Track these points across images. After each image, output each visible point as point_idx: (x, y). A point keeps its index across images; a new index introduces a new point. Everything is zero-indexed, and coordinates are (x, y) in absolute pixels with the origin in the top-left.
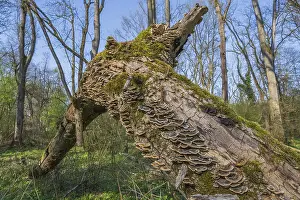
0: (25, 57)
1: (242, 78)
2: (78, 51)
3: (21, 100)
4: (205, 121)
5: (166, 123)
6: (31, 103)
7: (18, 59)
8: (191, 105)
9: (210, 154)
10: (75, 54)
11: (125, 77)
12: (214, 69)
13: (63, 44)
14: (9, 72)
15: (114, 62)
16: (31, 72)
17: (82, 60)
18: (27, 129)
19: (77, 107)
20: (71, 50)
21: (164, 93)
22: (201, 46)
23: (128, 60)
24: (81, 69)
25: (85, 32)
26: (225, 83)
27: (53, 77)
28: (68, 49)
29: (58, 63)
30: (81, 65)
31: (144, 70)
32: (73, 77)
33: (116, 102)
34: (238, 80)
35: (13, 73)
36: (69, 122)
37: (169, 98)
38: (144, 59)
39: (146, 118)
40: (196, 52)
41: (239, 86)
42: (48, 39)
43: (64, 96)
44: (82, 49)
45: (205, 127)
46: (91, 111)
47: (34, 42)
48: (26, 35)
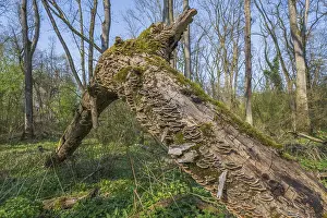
0: (30, 43)
1: (269, 64)
2: (87, 35)
3: (29, 90)
4: (182, 99)
5: (156, 101)
6: (38, 93)
7: (21, 44)
8: (174, 89)
9: (183, 120)
10: (84, 38)
11: (129, 69)
12: (238, 54)
13: (71, 28)
14: (12, 59)
15: (121, 57)
16: (36, 58)
17: (92, 45)
18: (37, 121)
19: (91, 95)
20: (78, 34)
21: (156, 81)
22: (225, 28)
23: (132, 56)
24: (91, 56)
25: (94, 13)
26: (249, 70)
27: (61, 64)
28: (76, 32)
29: (66, 48)
30: (91, 50)
31: (143, 63)
32: (83, 64)
33: (123, 88)
34: (265, 66)
35: (17, 60)
36: (84, 108)
37: (159, 85)
38: (144, 55)
39: (144, 99)
40: (219, 34)
41: (266, 73)
42: (53, 22)
43: (74, 85)
44: (91, 33)
45: (181, 103)
46: (104, 98)
47: (38, 25)
48: (29, 17)
